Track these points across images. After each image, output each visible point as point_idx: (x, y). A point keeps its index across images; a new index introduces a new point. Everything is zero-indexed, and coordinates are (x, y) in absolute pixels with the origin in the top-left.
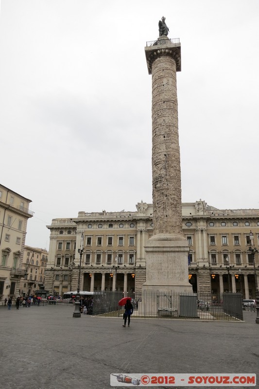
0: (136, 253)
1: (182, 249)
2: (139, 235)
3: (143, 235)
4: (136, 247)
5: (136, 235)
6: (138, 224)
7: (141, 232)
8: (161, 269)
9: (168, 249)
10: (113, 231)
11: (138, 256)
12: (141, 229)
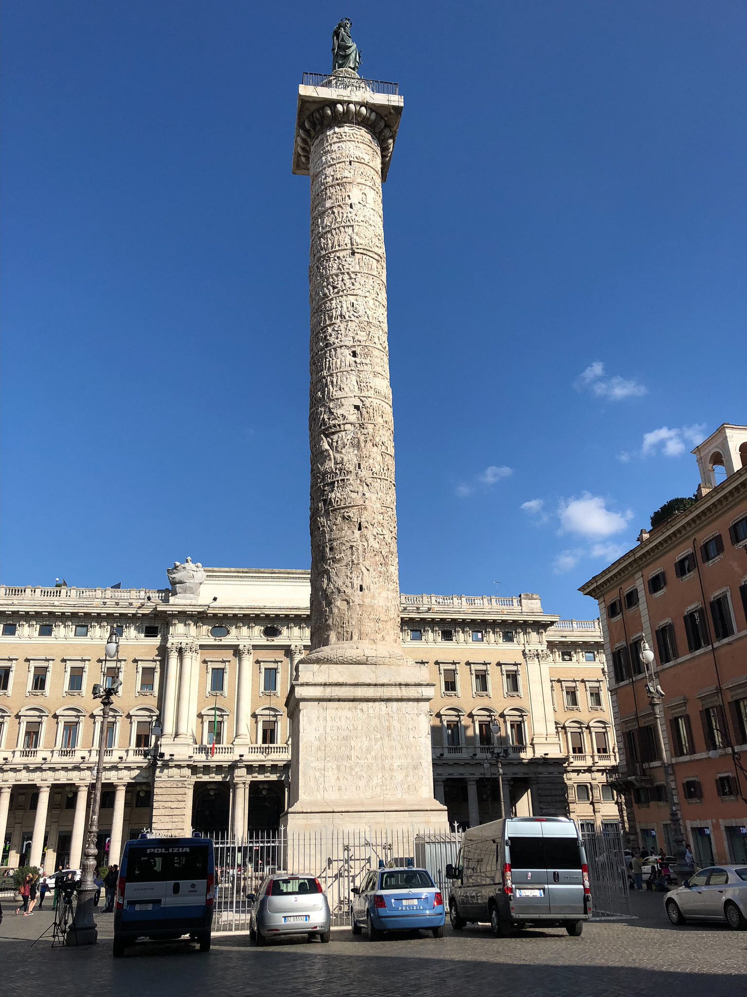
0: (161, 715)
1: (412, 692)
2: (173, 662)
3: (187, 661)
4: (160, 699)
5: (162, 661)
6: (171, 628)
7: (180, 651)
8: (349, 758)
9: (370, 692)
10: (86, 647)
11: (167, 728)
12: (181, 643)
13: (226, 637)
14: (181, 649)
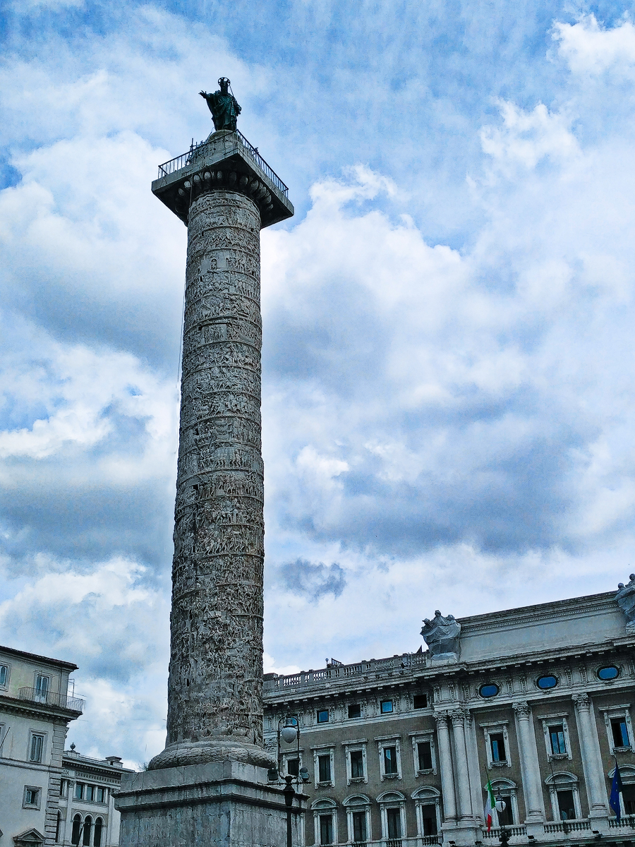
0: (441, 797)
2: (443, 734)
3: (458, 731)
4: (439, 777)
5: (435, 734)
6: (435, 696)
7: (449, 721)
10: (361, 728)
11: (450, 811)
12: (447, 711)
13: (498, 696)
14: (448, 717)
